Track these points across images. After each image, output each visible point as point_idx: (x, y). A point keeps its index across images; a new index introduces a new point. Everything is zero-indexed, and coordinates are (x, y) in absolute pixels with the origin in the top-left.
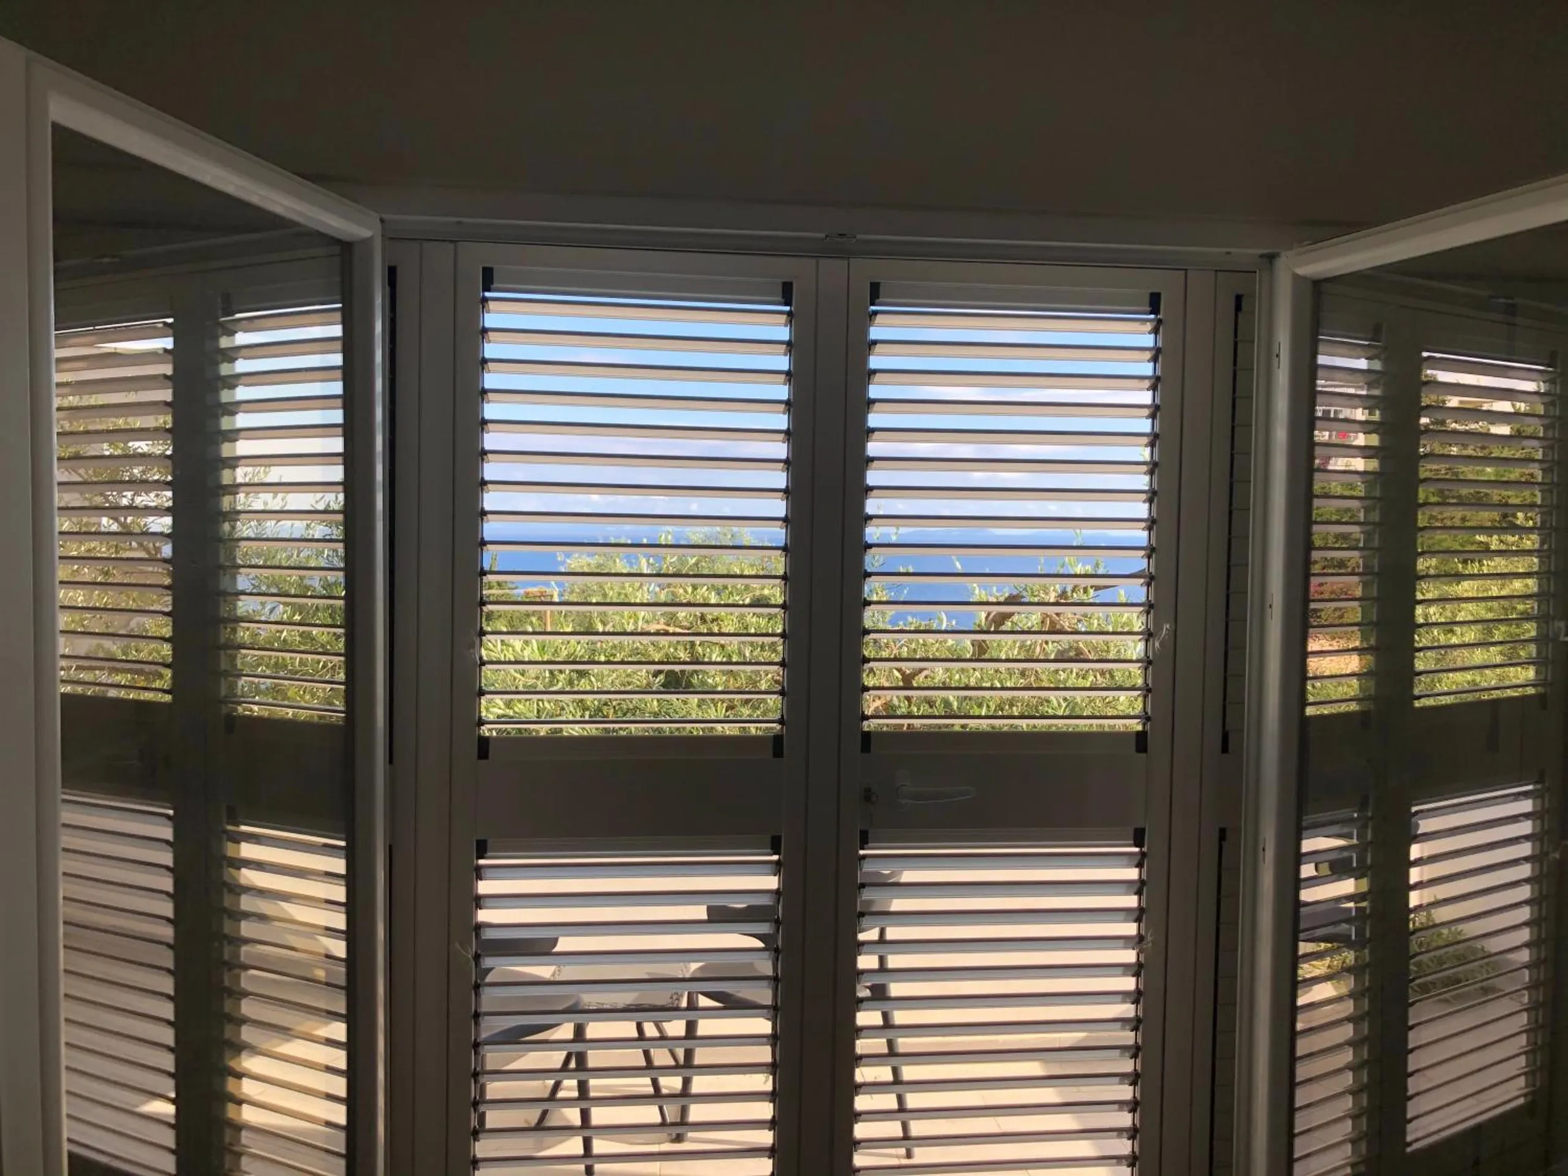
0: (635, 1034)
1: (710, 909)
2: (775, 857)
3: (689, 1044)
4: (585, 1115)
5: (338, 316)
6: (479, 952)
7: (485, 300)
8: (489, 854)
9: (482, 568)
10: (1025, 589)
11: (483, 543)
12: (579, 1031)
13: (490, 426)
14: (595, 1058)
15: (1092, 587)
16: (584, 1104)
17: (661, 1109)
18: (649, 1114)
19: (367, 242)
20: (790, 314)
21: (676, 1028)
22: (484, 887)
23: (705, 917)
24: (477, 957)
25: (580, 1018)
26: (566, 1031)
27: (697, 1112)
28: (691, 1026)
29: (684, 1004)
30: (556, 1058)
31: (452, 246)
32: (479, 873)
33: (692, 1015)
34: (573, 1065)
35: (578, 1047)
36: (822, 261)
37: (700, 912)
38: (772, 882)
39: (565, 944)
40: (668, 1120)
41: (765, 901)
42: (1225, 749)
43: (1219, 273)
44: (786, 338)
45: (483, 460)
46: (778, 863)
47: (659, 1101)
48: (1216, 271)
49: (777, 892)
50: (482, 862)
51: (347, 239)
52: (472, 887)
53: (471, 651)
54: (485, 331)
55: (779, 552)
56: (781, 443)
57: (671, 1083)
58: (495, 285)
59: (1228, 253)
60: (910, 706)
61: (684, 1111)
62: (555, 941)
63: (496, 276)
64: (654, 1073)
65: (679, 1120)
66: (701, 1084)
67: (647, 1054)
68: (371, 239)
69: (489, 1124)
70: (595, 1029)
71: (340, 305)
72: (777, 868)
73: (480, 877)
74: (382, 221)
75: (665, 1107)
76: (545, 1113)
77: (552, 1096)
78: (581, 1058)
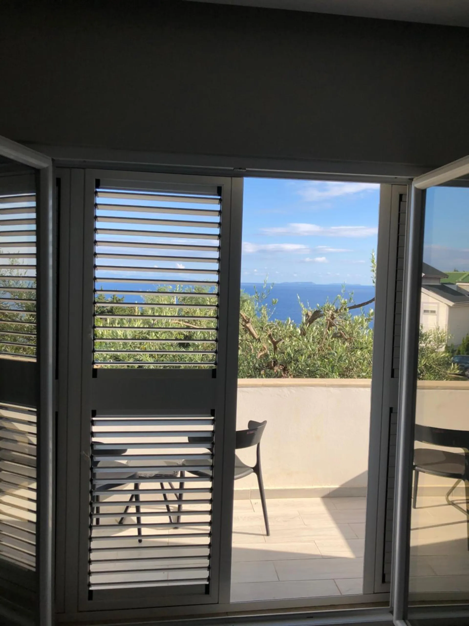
0: (160, 488)
1: (189, 438)
2: (212, 418)
3: (181, 492)
4: (139, 519)
5: (34, 198)
6: (93, 455)
7: (96, 192)
8: (97, 416)
9: (94, 301)
10: (322, 308)
11: (95, 291)
12: (136, 486)
13: (98, 243)
14: (143, 497)
15: (348, 308)
16: (138, 515)
17: (170, 517)
18: (165, 519)
19: (46, 169)
20: (220, 200)
21: (176, 485)
22: (95, 429)
23: (187, 441)
24: (92, 457)
25: (137, 481)
26: (131, 486)
27: (184, 519)
28: (182, 485)
29: (179, 476)
30: (127, 497)
31: (82, 170)
32: (93, 423)
33: (182, 480)
34: (134, 500)
35: (135, 493)
36: (233, 178)
37: (185, 439)
38: (211, 428)
39: (130, 452)
40: (173, 521)
41: (209, 435)
42: (392, 376)
43: (393, 185)
44: (219, 209)
45: (95, 257)
46: (213, 420)
47: (170, 514)
48: (392, 185)
49: (213, 432)
50: (94, 419)
51: (37, 167)
52: (90, 428)
53: (90, 334)
54: (96, 205)
55: (215, 296)
56: (216, 252)
57: (174, 507)
58: (101, 186)
59: (396, 178)
60: (275, 355)
61: (178, 518)
62: (125, 451)
63: (101, 182)
64: (167, 503)
65: (176, 522)
66: (185, 507)
67: (165, 496)
68: (47, 168)
69: (101, 523)
70: (143, 486)
71: (35, 194)
72: (213, 422)
73: (93, 424)
74: (53, 160)
75: (171, 516)
76: (122, 519)
77: (126, 512)
78: (137, 497)
